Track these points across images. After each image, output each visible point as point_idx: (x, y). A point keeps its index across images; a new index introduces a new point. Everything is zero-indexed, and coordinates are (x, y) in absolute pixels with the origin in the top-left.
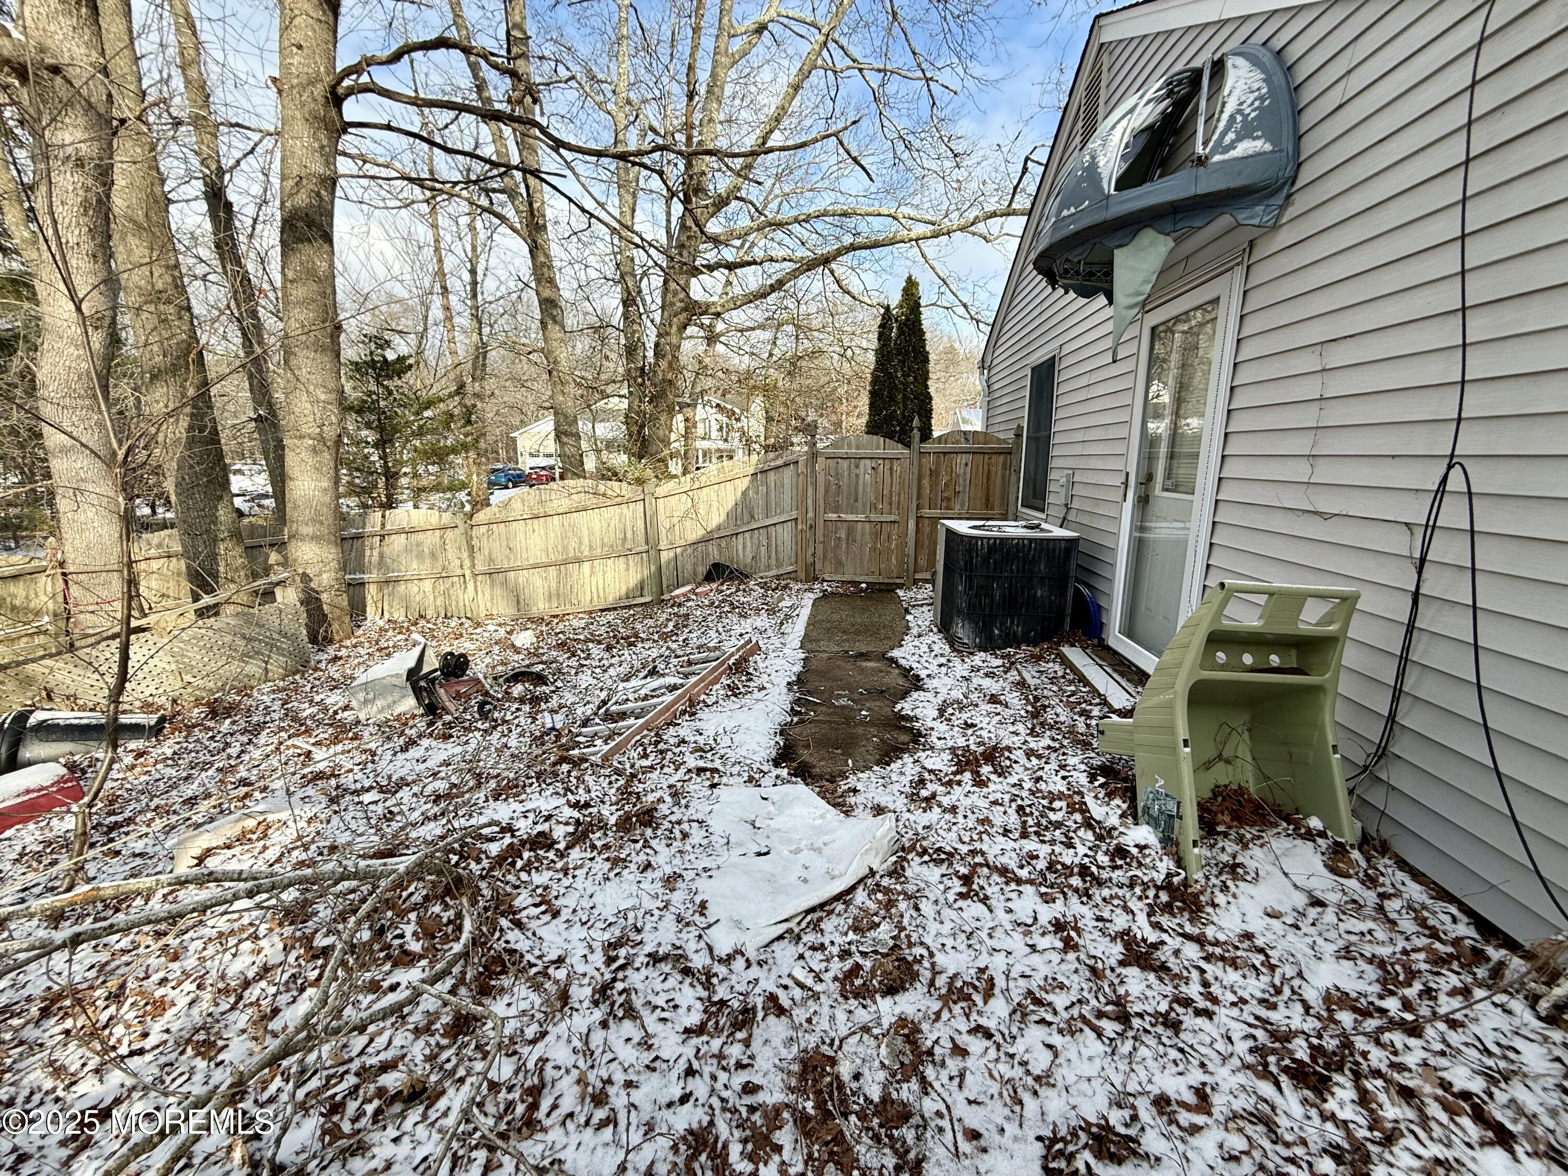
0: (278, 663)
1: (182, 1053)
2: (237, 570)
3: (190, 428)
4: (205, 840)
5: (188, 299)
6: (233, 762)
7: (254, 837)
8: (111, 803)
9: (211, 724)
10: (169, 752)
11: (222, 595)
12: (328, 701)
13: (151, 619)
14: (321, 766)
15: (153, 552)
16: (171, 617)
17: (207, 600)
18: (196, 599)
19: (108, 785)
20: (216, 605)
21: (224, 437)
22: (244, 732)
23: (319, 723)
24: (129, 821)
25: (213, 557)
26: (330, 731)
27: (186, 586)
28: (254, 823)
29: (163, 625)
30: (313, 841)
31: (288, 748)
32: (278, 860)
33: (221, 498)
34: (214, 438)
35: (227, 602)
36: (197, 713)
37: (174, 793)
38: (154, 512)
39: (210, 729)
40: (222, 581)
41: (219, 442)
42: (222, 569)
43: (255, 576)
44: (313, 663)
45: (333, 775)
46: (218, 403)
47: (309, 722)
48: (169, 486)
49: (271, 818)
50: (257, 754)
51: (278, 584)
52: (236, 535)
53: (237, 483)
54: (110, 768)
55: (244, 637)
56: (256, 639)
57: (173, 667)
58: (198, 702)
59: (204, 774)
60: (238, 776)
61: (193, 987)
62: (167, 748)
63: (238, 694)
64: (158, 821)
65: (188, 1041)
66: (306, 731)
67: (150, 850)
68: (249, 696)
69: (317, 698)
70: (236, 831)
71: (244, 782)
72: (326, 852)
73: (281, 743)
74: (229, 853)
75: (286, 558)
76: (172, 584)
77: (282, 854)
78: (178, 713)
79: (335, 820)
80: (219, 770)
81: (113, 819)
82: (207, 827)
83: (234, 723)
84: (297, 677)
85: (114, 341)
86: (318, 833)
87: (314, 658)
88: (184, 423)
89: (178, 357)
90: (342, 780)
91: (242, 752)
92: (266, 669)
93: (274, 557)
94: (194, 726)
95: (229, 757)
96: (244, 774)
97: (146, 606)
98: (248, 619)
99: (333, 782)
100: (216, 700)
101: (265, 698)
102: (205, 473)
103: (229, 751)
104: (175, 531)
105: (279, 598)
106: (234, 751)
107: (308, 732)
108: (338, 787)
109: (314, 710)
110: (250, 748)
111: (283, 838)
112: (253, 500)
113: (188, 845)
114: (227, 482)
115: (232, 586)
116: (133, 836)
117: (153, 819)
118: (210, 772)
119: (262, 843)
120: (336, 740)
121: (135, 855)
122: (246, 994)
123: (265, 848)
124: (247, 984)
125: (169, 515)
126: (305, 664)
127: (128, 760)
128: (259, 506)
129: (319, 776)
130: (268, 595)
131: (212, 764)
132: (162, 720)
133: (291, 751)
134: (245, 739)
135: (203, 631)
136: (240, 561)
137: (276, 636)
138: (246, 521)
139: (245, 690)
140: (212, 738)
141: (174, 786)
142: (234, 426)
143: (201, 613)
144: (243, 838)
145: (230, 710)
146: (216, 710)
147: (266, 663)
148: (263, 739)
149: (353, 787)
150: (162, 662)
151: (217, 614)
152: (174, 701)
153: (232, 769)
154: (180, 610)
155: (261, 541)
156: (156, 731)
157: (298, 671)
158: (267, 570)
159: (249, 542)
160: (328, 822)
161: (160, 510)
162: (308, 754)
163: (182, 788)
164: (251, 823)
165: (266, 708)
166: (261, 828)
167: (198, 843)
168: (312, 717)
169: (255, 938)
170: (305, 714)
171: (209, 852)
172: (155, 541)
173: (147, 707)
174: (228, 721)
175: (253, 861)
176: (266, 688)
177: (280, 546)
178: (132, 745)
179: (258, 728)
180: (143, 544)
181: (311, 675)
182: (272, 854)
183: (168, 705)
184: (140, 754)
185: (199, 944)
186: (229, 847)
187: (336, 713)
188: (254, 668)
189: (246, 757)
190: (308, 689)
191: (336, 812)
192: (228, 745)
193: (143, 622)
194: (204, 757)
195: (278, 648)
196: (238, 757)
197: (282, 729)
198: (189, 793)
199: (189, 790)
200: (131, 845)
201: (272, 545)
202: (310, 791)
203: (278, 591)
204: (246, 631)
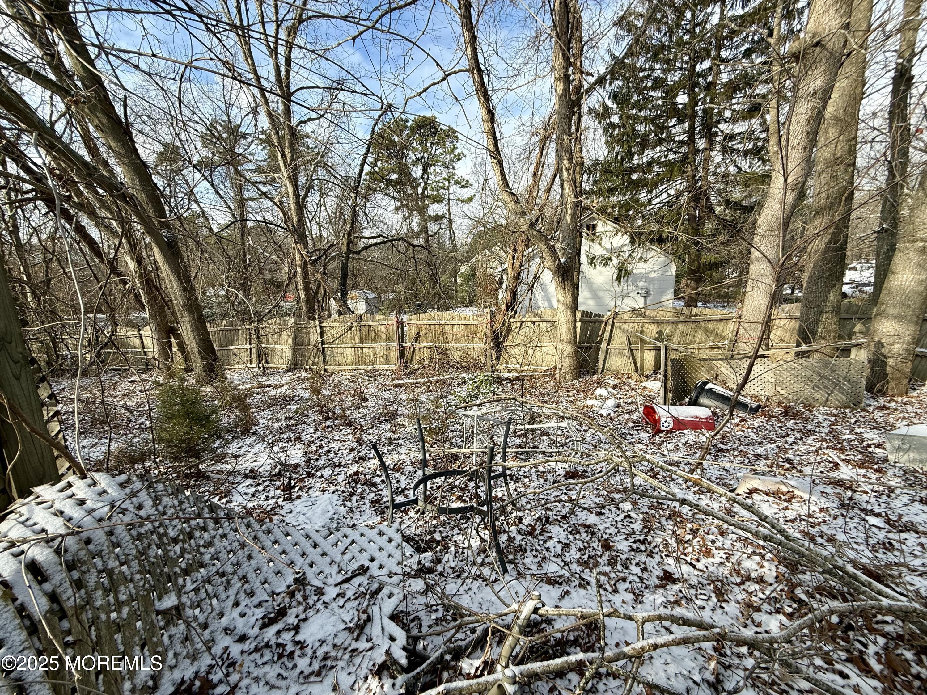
0: (837, 397)
1: (709, 584)
2: (830, 332)
3: (830, 242)
4: (755, 483)
5: (855, 157)
6: (787, 446)
7: (783, 498)
8: (724, 438)
9: (783, 419)
10: (756, 425)
11: (815, 346)
12: (865, 435)
13: (771, 352)
14: (843, 476)
15: (784, 315)
16: (781, 352)
17: (804, 347)
18: (798, 345)
19: (725, 429)
20: (808, 351)
21: (849, 246)
22: (800, 431)
23: (853, 448)
24: (728, 451)
25: (817, 322)
26: (859, 457)
27: (795, 337)
28: (787, 490)
29: (776, 356)
30: (819, 524)
31: (824, 454)
32: (792, 521)
33: (834, 286)
34: (843, 247)
35: (817, 351)
36: (777, 410)
37: (751, 448)
38: (793, 293)
39: (780, 421)
40: (817, 337)
41: (845, 249)
42: (820, 330)
43: (840, 338)
44: (863, 405)
45: (850, 488)
46: (853, 223)
47: (845, 444)
48: (805, 277)
49: (797, 492)
50: (803, 448)
51: (855, 346)
52: (837, 310)
53: (849, 276)
54: (727, 421)
55: (819, 374)
56: (827, 378)
57: (773, 380)
58: (779, 404)
59: (769, 445)
60: (787, 456)
61: (724, 556)
62: (756, 423)
63: (804, 408)
64: (739, 458)
65: (713, 582)
66: (840, 449)
67: (731, 470)
68: (811, 411)
69: (858, 430)
70: (774, 488)
71: (789, 461)
72: (825, 537)
73: (821, 449)
74: (767, 498)
75: (868, 330)
76: (788, 334)
77: (796, 519)
78: (768, 406)
79: (840, 521)
80: (778, 447)
81: (721, 446)
82: (760, 477)
83: (796, 424)
84: (847, 411)
85: (802, 196)
86: (825, 521)
87: (865, 402)
88: (826, 239)
89: (836, 198)
90: (857, 496)
91: (795, 443)
92: (827, 399)
93: (858, 327)
94: (773, 417)
95: (786, 442)
96: (791, 457)
97: (770, 344)
98: (826, 365)
99: (849, 493)
100: (790, 407)
101: (820, 416)
102: (830, 269)
103: (788, 439)
104: (799, 305)
105: (853, 355)
106: (790, 440)
107: (842, 450)
108: (851, 499)
109: (853, 437)
110: (800, 443)
111: (800, 509)
112: (857, 287)
113: (748, 480)
114: (843, 275)
115: (823, 341)
116: (727, 459)
117: (737, 456)
118: (773, 446)
119: (786, 504)
120: (861, 465)
121: (724, 469)
122: (748, 583)
123: (787, 508)
124: (749, 579)
125: (800, 294)
126: (857, 404)
127: (737, 420)
128: (860, 291)
129: (839, 483)
130: (846, 352)
131: (775, 442)
132: (759, 407)
133: (825, 457)
134: (799, 436)
135: (796, 365)
136: (834, 326)
137: (841, 379)
138: (847, 300)
139: (809, 407)
140: (780, 427)
141: (752, 444)
142: (860, 238)
143: (798, 354)
144: (776, 494)
145: (796, 415)
146: (788, 413)
147: (829, 395)
148: (809, 441)
149: (864, 505)
150: (769, 377)
151: (808, 357)
152: (768, 399)
153: (786, 450)
154: (787, 350)
155: (852, 315)
156: (754, 411)
157: (849, 407)
158: (850, 336)
159: (844, 315)
160: (835, 519)
161: (796, 291)
162: (837, 465)
163: (756, 447)
164: (784, 489)
165: (819, 422)
166: (789, 495)
167: (752, 483)
168: (849, 441)
169: (763, 557)
170: (844, 437)
171: (755, 491)
172: (787, 309)
173: (754, 397)
174: (792, 421)
175: (777, 511)
176: (823, 410)
177: (867, 320)
178: (742, 414)
179: (810, 433)
180: (780, 310)
181: (858, 413)
182: (791, 514)
183: (764, 399)
184: (743, 420)
185: (735, 537)
186: (767, 494)
187: (869, 446)
188: (819, 396)
189: (796, 447)
190: (853, 421)
191: (843, 515)
192: (788, 435)
193: (766, 353)
194: (772, 436)
195: (840, 387)
196: (791, 445)
197: (825, 440)
198: (758, 452)
199: (760, 450)
200: (724, 463)
201: (860, 319)
202: (829, 489)
203: (854, 352)
204: (822, 371)
